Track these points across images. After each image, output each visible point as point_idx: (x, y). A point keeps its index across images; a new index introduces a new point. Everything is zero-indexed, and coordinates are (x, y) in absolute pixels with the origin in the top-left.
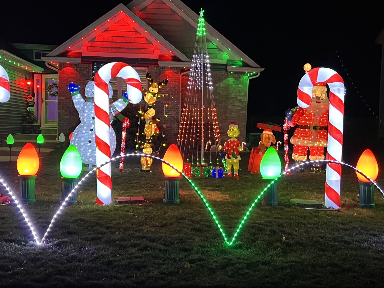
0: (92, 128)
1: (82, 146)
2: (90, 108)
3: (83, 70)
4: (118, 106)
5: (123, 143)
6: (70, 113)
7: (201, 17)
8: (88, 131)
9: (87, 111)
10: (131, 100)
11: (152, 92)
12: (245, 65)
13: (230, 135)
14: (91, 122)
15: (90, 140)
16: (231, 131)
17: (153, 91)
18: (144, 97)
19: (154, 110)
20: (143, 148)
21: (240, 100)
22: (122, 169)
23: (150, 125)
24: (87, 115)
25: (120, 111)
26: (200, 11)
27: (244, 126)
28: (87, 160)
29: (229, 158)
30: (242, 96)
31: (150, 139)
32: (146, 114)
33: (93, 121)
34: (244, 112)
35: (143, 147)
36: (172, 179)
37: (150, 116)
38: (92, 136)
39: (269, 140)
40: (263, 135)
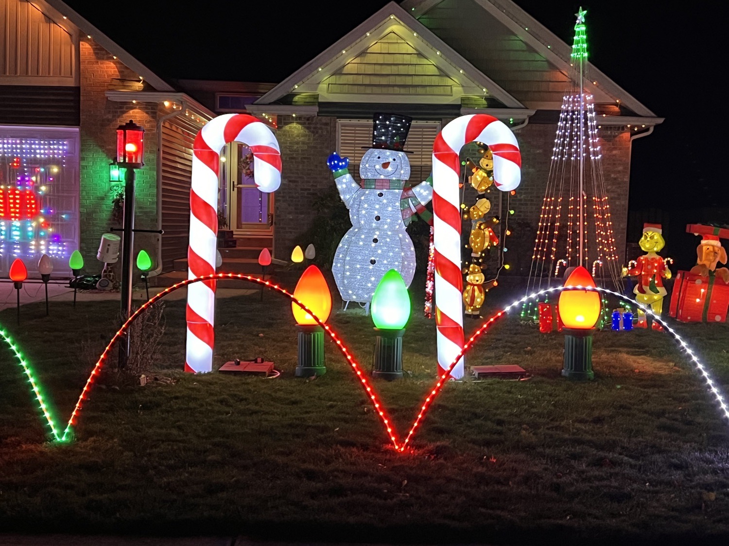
0: (375, 237)
1: (359, 270)
2: (372, 200)
3: (321, 128)
4: (420, 194)
5: (431, 265)
6: (296, 209)
7: (578, 24)
8: (370, 242)
9: (366, 206)
10: (499, 185)
11: (485, 167)
12: (625, 112)
13: (645, 248)
14: (374, 225)
15: (373, 258)
16: (648, 239)
17: (487, 165)
18: (469, 177)
19: (488, 201)
20: (467, 274)
21: (615, 179)
22: (429, 313)
23: (481, 229)
24: (366, 213)
25: (423, 203)
26: (577, 12)
27: (623, 229)
28: (366, 296)
29: (642, 291)
30: (619, 172)
31: (481, 257)
32: (474, 209)
33: (378, 223)
34: (623, 202)
35: (467, 271)
36: (580, 333)
37: (480, 214)
38: (377, 251)
39: (714, 256)
40: (702, 247)
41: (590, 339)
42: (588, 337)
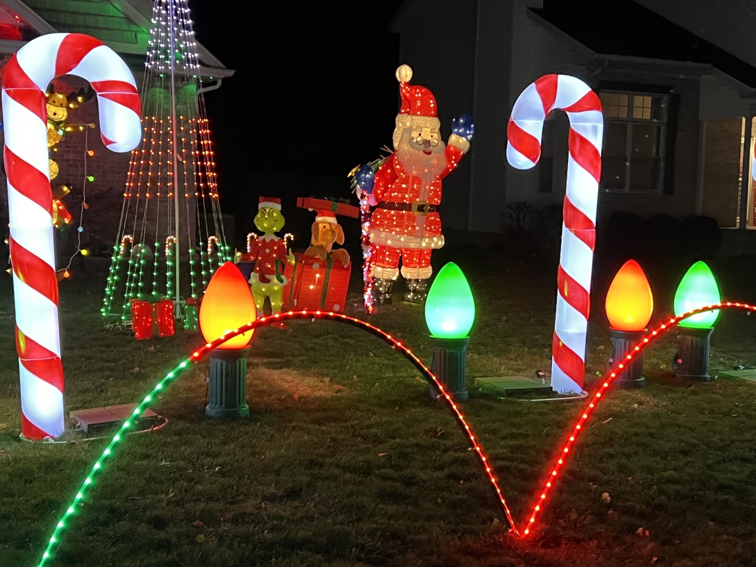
10: (112, 142)
11: (53, 116)
13: (261, 227)
16: (266, 216)
17: (55, 114)
19: (55, 163)
29: (265, 281)
39: (332, 235)
40: (317, 225)
41: (244, 361)
42: (242, 360)
